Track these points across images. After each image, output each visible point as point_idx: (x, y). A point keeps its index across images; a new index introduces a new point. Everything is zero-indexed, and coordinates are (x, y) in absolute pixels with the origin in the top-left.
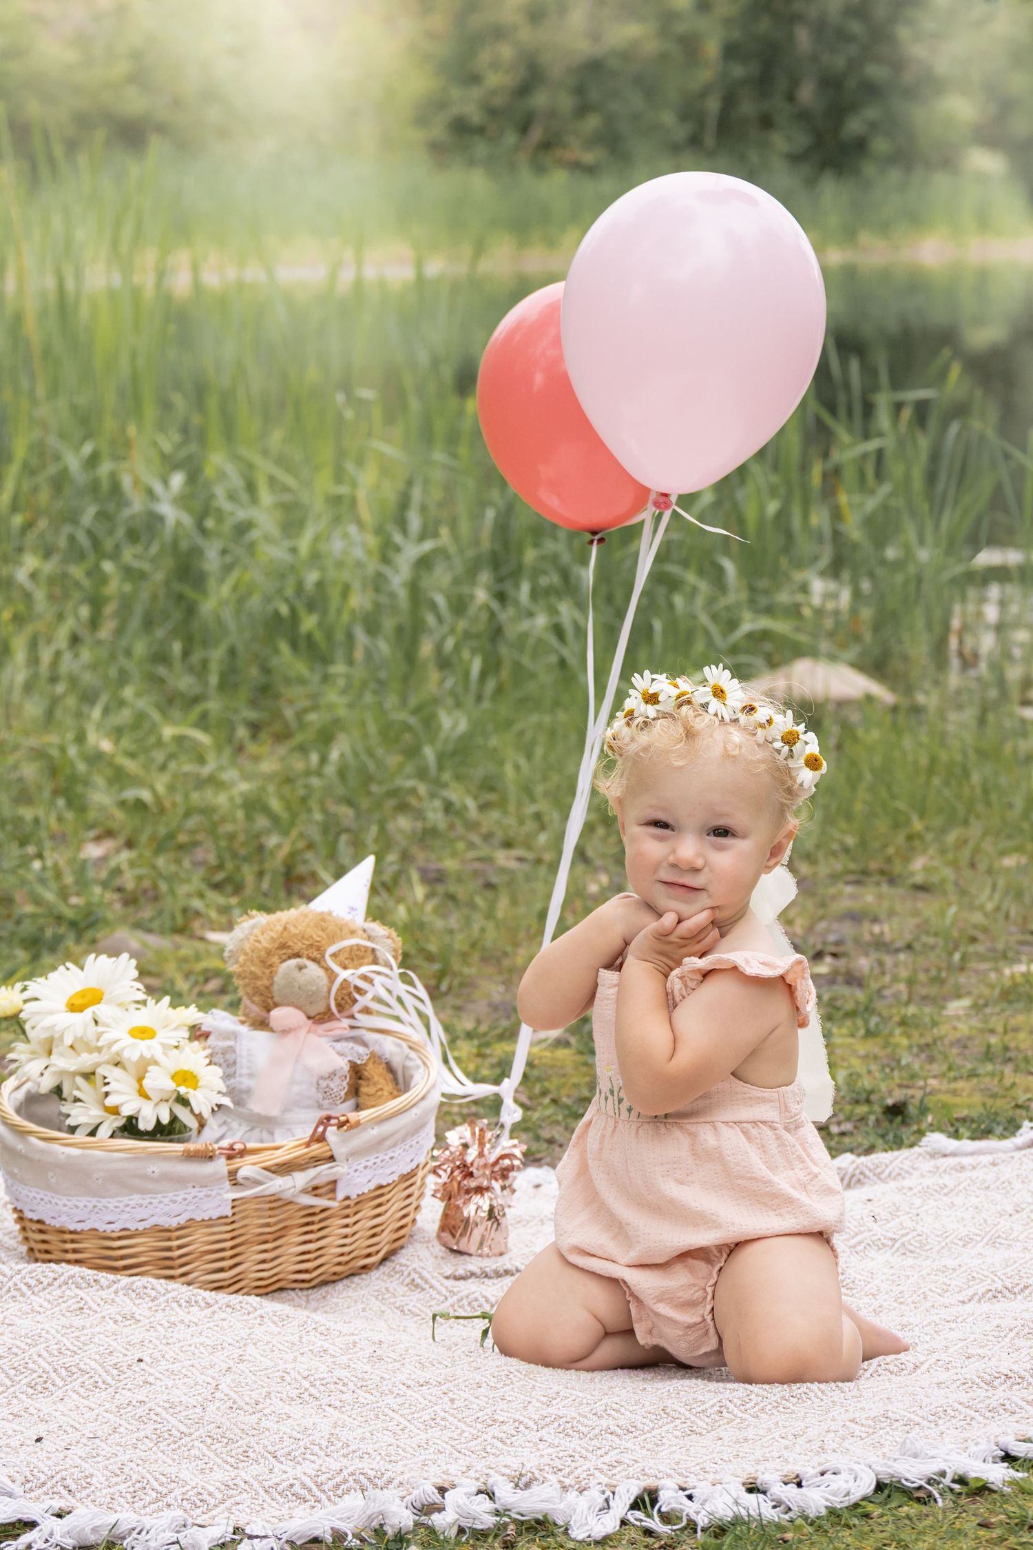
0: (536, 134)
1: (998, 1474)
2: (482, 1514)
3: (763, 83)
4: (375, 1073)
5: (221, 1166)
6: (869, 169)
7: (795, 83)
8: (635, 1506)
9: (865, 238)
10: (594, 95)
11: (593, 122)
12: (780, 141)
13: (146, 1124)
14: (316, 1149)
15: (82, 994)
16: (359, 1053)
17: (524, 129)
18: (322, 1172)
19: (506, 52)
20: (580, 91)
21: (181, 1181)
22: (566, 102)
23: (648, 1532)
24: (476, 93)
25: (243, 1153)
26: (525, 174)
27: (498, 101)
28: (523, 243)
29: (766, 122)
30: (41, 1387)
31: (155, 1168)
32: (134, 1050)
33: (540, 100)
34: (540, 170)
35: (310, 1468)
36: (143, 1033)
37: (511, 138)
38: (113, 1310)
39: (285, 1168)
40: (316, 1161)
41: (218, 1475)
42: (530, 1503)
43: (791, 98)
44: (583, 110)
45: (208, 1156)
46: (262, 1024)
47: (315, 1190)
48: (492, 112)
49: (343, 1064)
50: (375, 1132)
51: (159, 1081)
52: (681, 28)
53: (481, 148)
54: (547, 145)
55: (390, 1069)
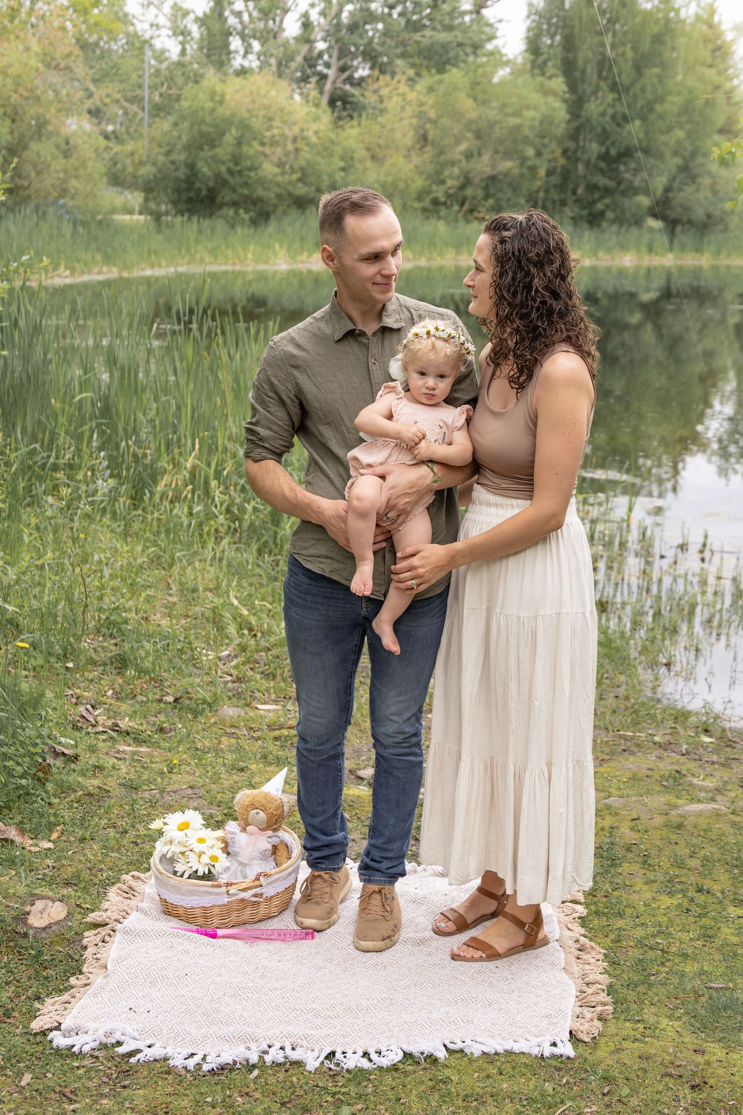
0: (467, 206)
1: (441, 1054)
2: (280, 1058)
3: (562, 187)
4: (281, 848)
5: (224, 889)
6: (604, 224)
7: (577, 186)
8: (327, 1058)
9: (601, 254)
10: (492, 190)
11: (491, 201)
12: (568, 212)
13: (200, 873)
14: (256, 883)
15: (182, 824)
16: (275, 841)
17: (462, 204)
18: (258, 890)
19: (456, 171)
20: (486, 188)
21: (210, 894)
22: (480, 193)
23: (330, 1069)
24: (442, 188)
25: (231, 884)
26: (461, 224)
27: (451, 191)
28: (458, 253)
29: (563, 203)
30: (153, 984)
31: (202, 889)
32: (198, 847)
33: (469, 192)
34: (468, 222)
35: (231, 1029)
36: (201, 841)
37: (456, 208)
38: (181, 948)
39: (244, 890)
40: (256, 887)
41: (203, 1031)
42: (295, 1056)
43: (574, 193)
44: (486, 197)
45: (220, 886)
46: (244, 830)
47: (255, 896)
48: (449, 196)
49: (269, 847)
50: (276, 877)
51: (205, 859)
52: (529, 163)
53: (443, 212)
54: (471, 211)
55: (287, 846)
